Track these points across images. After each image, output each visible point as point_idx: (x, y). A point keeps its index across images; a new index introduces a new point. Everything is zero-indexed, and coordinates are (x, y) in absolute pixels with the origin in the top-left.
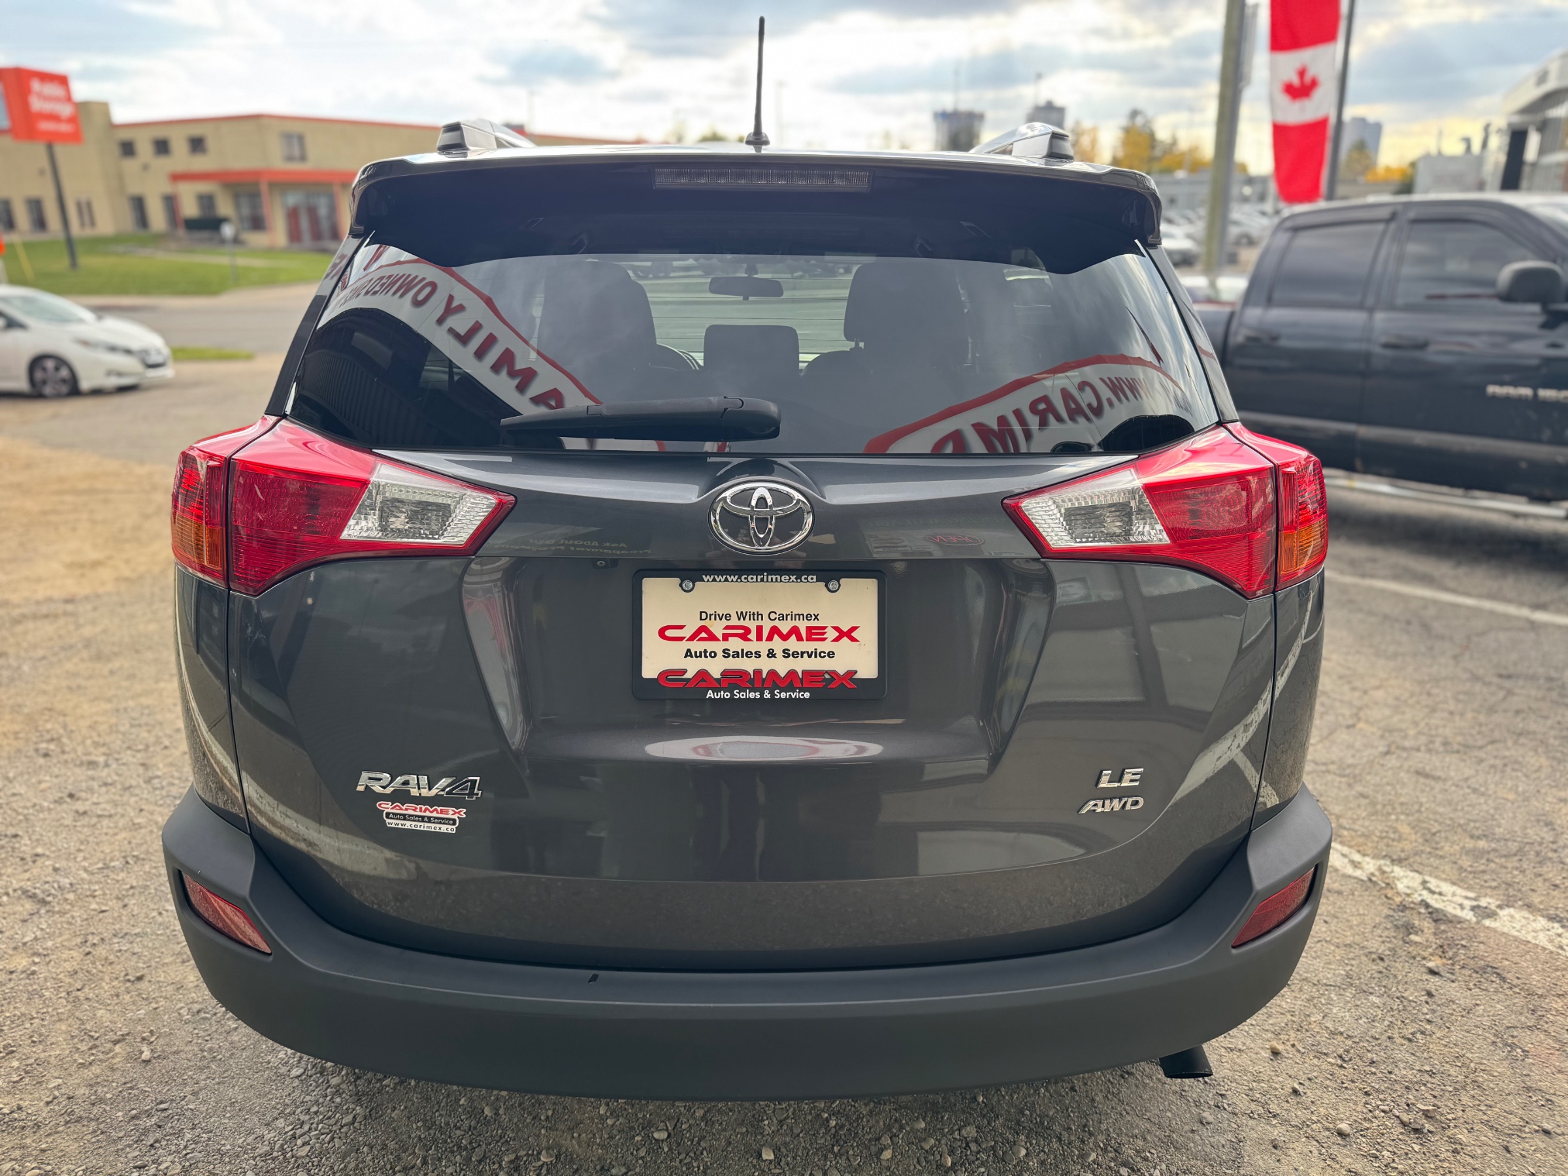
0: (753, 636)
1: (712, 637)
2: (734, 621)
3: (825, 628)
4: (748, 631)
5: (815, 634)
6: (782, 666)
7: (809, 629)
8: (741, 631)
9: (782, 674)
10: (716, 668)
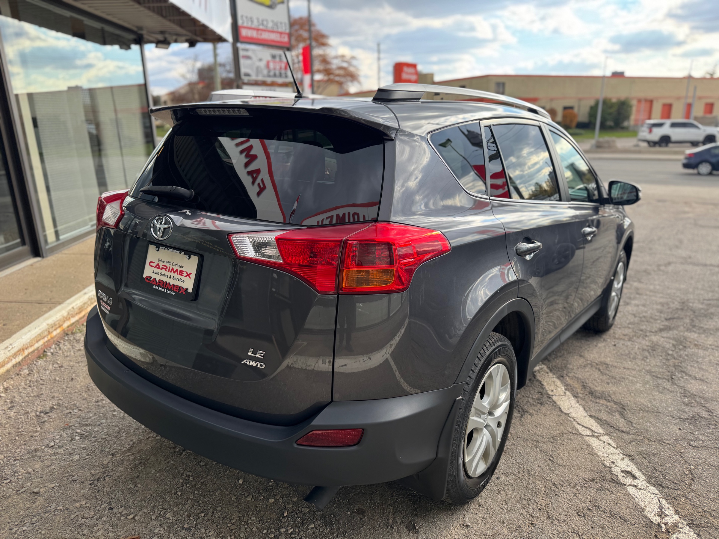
0: (167, 270)
1: (159, 268)
2: (165, 264)
3: (184, 271)
4: (167, 267)
5: (181, 273)
6: (172, 282)
7: (180, 271)
8: (165, 267)
9: (171, 284)
10: (158, 278)
